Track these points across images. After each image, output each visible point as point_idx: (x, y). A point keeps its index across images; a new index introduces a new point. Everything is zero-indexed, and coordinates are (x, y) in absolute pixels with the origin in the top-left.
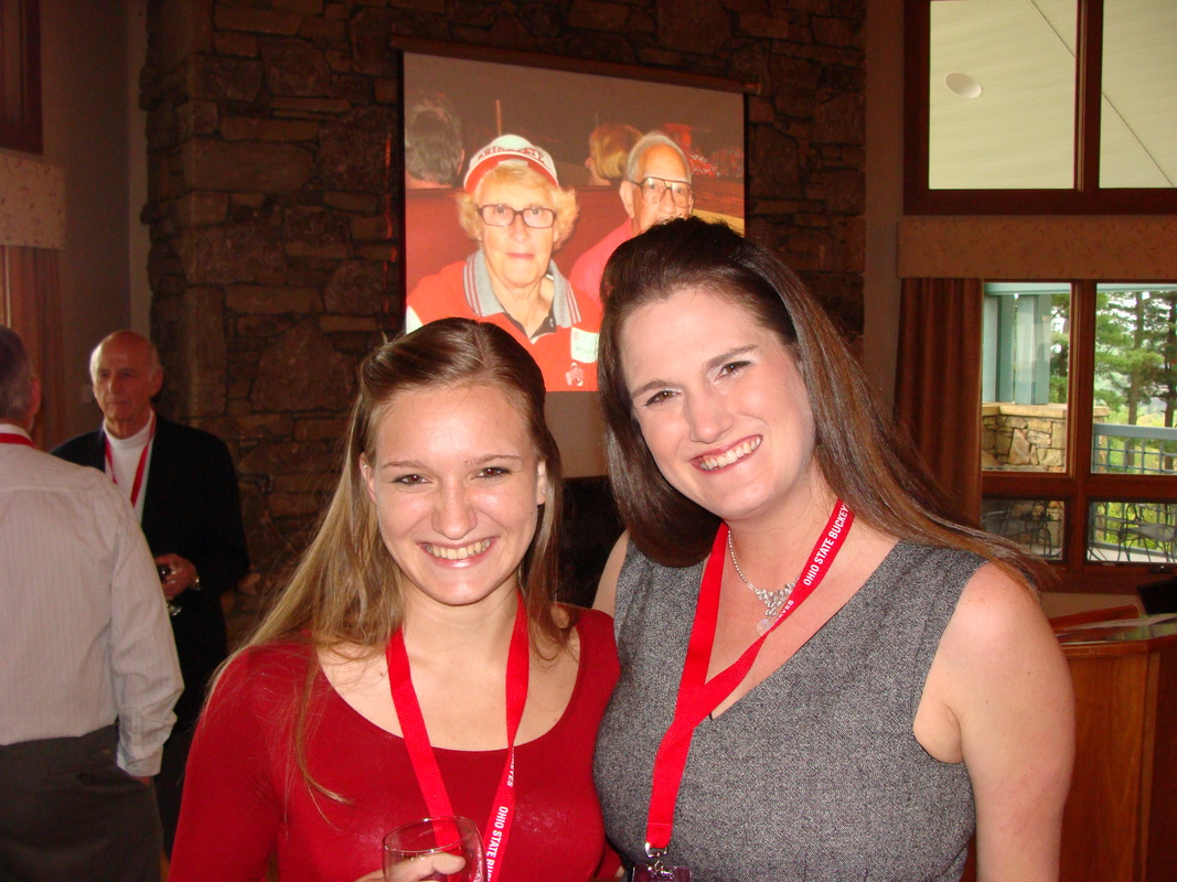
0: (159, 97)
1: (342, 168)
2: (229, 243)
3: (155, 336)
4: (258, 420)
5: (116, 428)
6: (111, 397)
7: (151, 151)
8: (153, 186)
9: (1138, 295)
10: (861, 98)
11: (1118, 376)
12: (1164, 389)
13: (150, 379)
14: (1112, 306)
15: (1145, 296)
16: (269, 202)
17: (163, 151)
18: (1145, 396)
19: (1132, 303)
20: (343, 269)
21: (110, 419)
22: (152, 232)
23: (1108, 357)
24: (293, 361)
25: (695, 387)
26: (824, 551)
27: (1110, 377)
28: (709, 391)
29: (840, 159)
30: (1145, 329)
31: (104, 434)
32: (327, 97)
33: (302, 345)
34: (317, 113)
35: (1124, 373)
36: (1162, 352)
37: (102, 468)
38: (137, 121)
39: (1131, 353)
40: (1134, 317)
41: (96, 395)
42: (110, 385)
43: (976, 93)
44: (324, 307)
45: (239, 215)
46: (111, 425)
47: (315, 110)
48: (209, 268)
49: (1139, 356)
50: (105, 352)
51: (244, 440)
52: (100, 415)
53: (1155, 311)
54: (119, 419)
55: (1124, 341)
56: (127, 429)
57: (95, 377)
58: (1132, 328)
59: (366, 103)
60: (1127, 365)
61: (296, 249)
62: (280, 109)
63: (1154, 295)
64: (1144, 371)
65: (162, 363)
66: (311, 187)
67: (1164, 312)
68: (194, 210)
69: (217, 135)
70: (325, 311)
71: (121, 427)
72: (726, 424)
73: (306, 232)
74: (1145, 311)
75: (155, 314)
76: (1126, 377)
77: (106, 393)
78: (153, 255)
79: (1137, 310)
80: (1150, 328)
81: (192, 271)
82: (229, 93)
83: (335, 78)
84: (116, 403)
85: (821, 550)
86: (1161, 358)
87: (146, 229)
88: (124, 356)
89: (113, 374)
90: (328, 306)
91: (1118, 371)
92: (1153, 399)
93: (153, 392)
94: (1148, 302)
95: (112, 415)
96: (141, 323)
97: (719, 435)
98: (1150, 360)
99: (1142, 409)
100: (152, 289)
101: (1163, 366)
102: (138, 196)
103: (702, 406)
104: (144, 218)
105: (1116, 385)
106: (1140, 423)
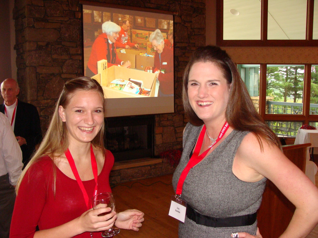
0: (18, 16)
1: (67, 35)
2: (37, 55)
3: (18, 80)
4: (45, 101)
5: (7, 103)
6: (6, 96)
7: (16, 31)
8: (17, 40)
9: (287, 68)
10: (205, 16)
11: (281, 89)
12: (294, 93)
13: (16, 91)
14: (280, 71)
15: (289, 68)
16: (48, 44)
17: (19, 31)
18: (288, 94)
19: (285, 70)
20: (67, 62)
21: (6, 101)
22: (17, 52)
23: (279, 84)
24: (54, 86)
25: (203, 85)
26: (224, 130)
27: (280, 90)
28: (206, 87)
29: (199, 32)
30: (289, 77)
31: (4, 105)
32: (62, 17)
33: (57, 81)
34: (60, 21)
35: (283, 88)
36: (293, 83)
37: (4, 113)
38: (12, 23)
39: (285, 83)
40: (285, 74)
41: (2, 95)
42: (6, 93)
43: (238, 14)
44: (63, 72)
45: (39, 48)
46: (6, 103)
47: (59, 20)
48: (32, 62)
49: (287, 84)
50: (4, 84)
51: (42, 107)
52: (3, 100)
53: (291, 72)
54: (8, 101)
55: (283, 80)
56: (10, 103)
57: (2, 91)
58: (285, 76)
59: (73, 18)
60: (284, 86)
61: (55, 56)
62: (50, 20)
63: (291, 68)
64: (288, 88)
65: (20, 86)
66: (59, 40)
67: (294, 72)
68: (28, 46)
69: (34, 27)
70: (63, 73)
71: (9, 103)
72: (206, 96)
73: (58, 52)
74: (289, 72)
75: (18, 74)
76: (284, 89)
77: (5, 94)
78: (17, 58)
79: (286, 72)
80: (290, 76)
81: (27, 62)
82: (36, 15)
83: (64, 12)
84: (7, 97)
85: (223, 129)
86: (293, 84)
87: (15, 51)
88: (9, 85)
89: (7, 90)
90: (64, 72)
91: (281, 88)
92: (290, 95)
93: (17, 94)
94: (289, 69)
95: (6, 100)
96: (14, 76)
97: (204, 97)
98: (290, 85)
99: (288, 98)
100: (17, 67)
101: (293, 87)
102: (13, 43)
103: (203, 90)
104: (15, 48)
105: (281, 92)
106: (287, 102)
